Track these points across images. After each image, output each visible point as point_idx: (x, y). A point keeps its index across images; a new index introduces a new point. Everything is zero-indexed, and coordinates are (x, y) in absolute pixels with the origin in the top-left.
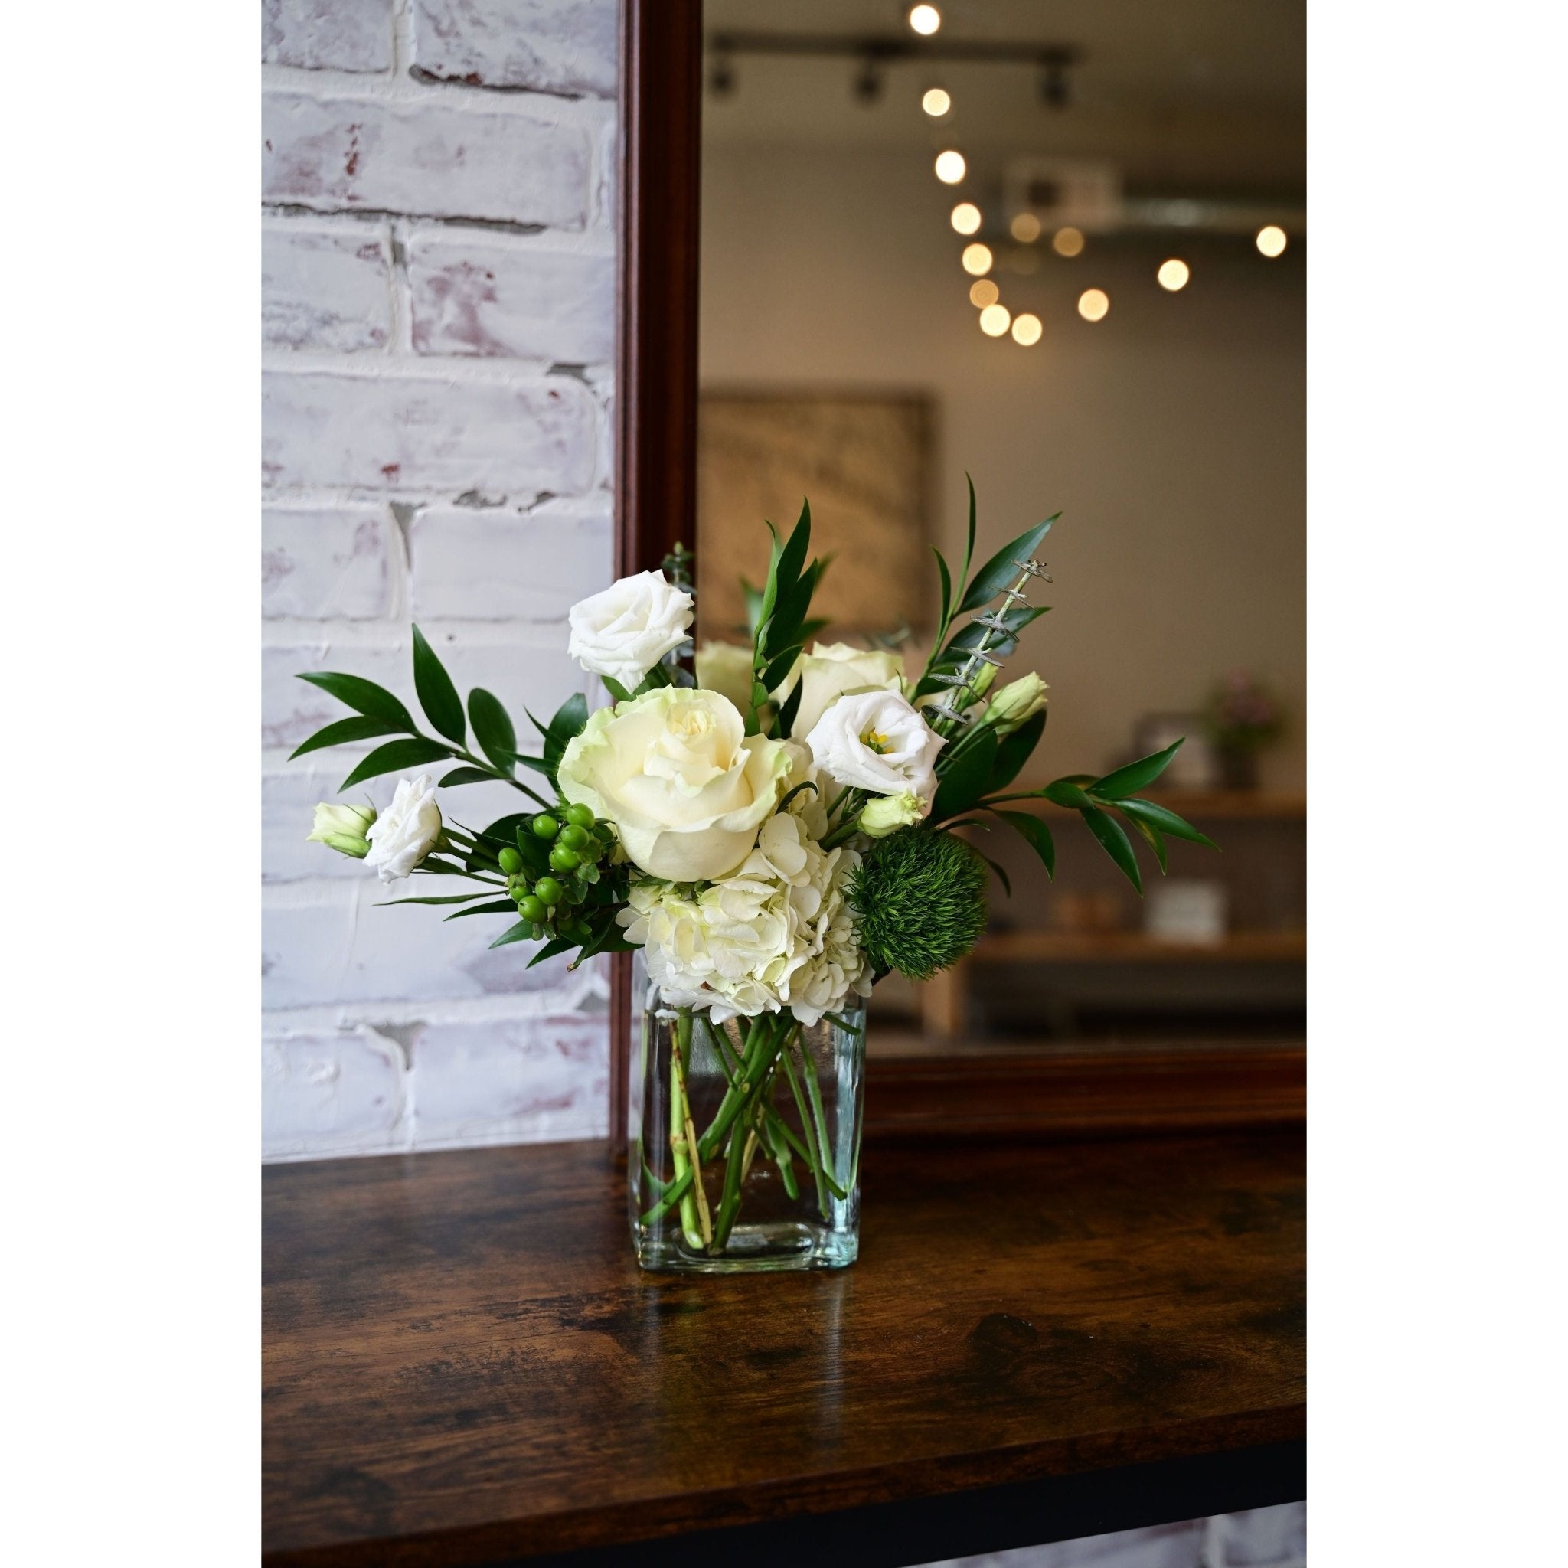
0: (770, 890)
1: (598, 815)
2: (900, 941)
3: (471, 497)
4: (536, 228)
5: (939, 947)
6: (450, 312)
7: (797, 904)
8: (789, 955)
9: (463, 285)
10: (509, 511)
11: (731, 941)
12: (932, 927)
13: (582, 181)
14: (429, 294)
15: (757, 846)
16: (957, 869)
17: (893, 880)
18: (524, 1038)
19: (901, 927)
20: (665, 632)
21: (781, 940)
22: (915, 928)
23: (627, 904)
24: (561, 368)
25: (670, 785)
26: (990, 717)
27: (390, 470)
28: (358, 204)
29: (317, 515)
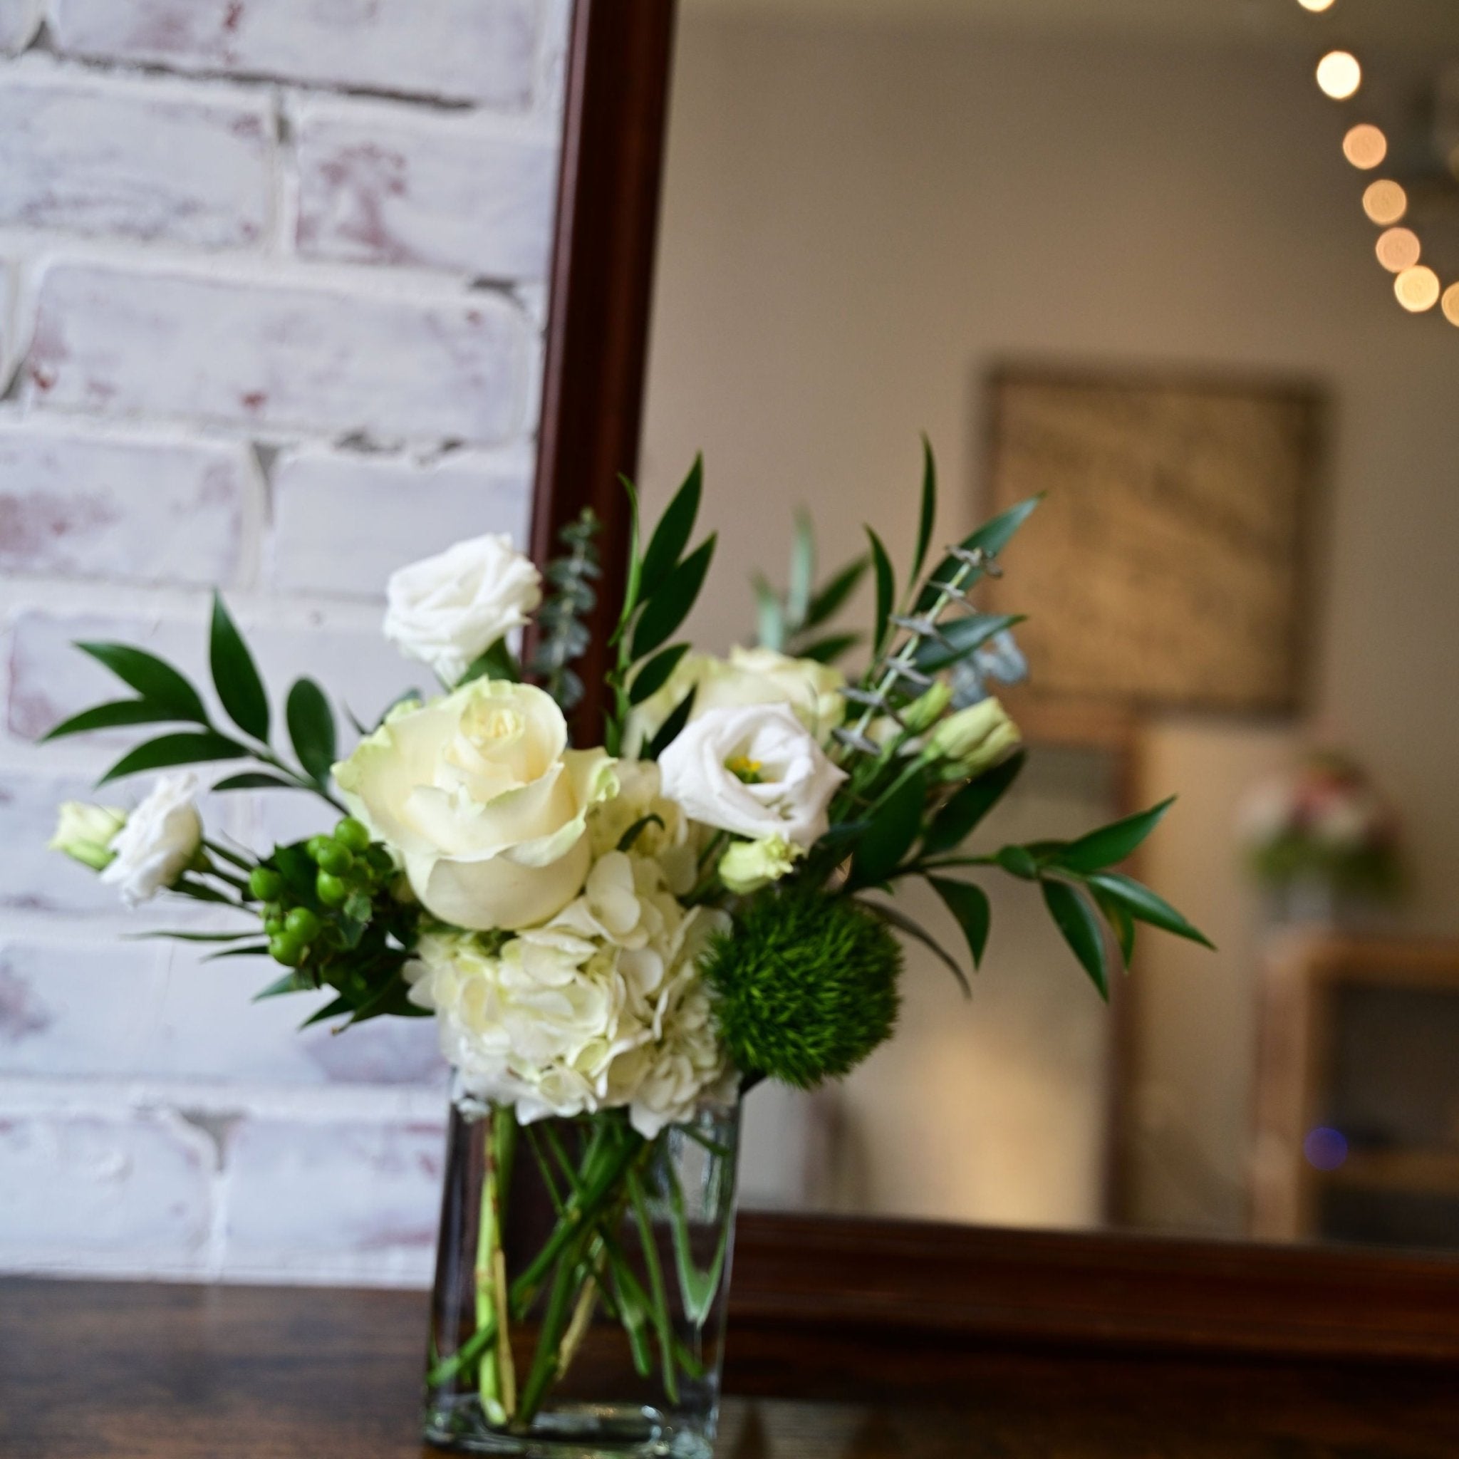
0: (589, 949)
1: (375, 836)
2: (763, 1034)
3: (357, 441)
4: (462, 105)
5: (815, 1045)
6: (345, 206)
7: (630, 974)
8: (611, 1035)
9: (365, 173)
10: (404, 463)
11: (537, 1012)
12: (806, 1018)
13: (527, 47)
14: (320, 182)
15: (582, 892)
16: (849, 945)
17: (760, 950)
18: (376, 1146)
19: (765, 1014)
20: (494, 612)
21: (601, 1019)
22: (784, 1017)
23: (417, 957)
24: (485, 284)
25: (453, 801)
26: (931, 754)
27: (253, 400)
28: (238, 68)
29: (156, 453)
